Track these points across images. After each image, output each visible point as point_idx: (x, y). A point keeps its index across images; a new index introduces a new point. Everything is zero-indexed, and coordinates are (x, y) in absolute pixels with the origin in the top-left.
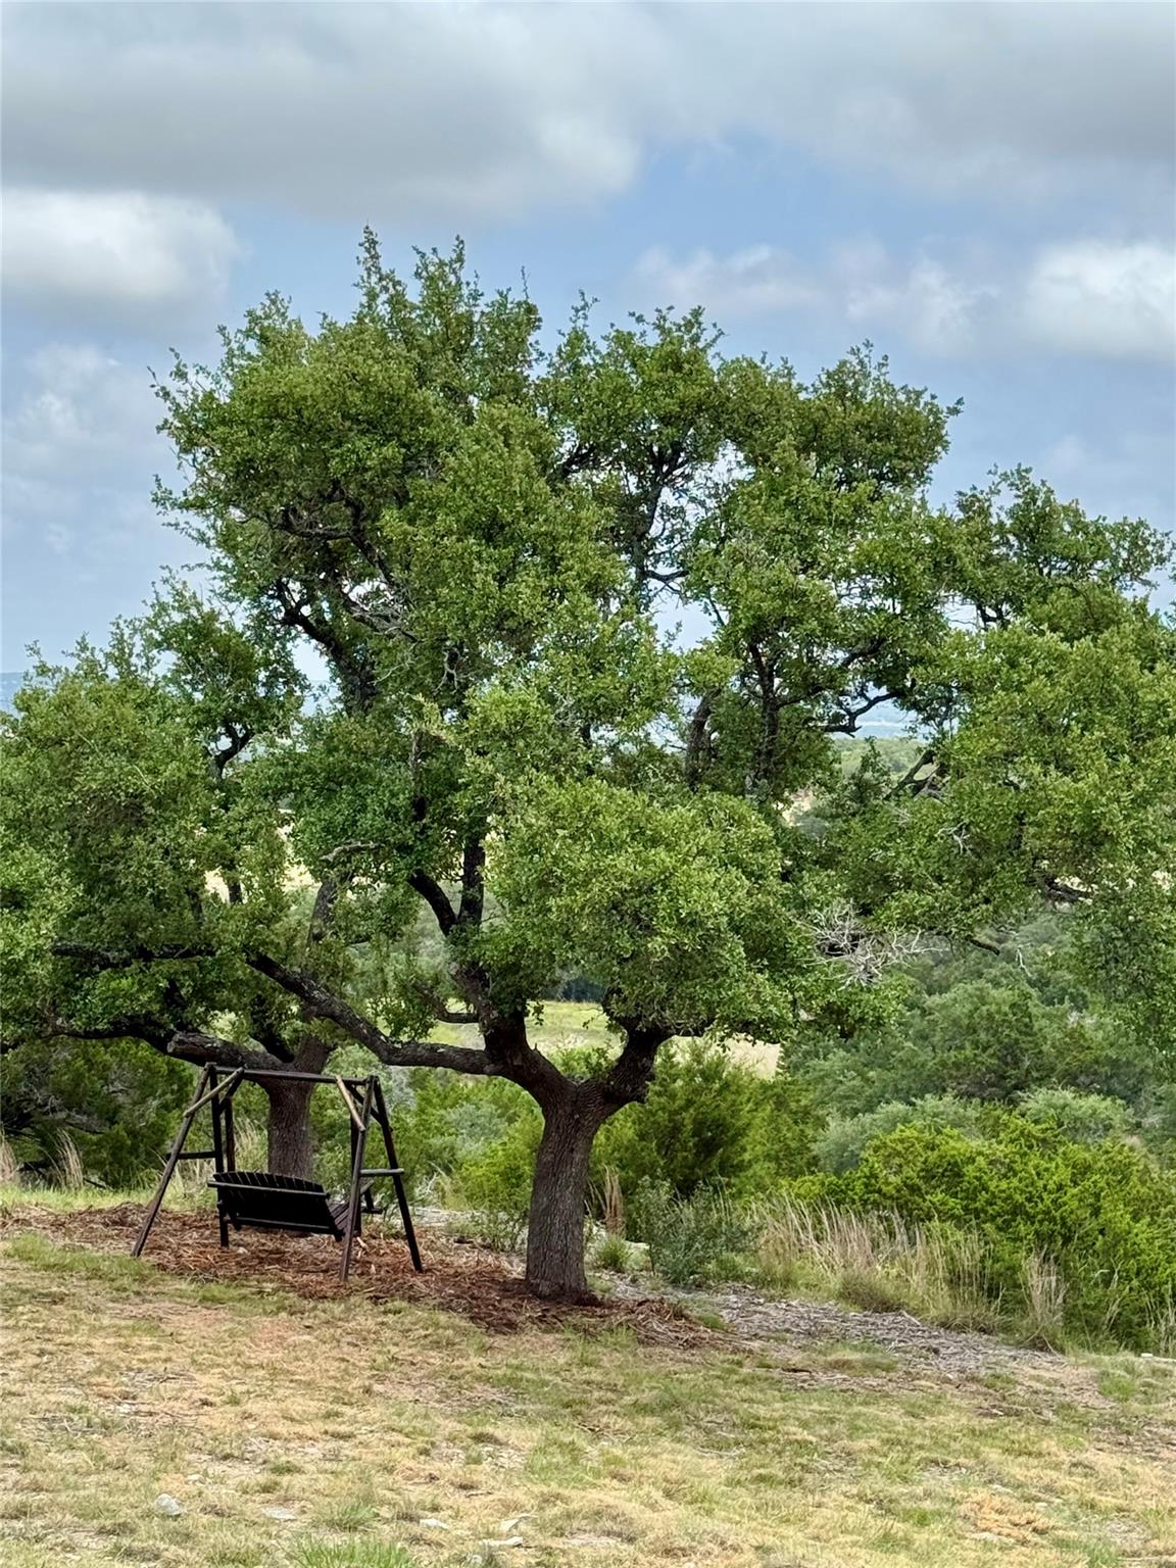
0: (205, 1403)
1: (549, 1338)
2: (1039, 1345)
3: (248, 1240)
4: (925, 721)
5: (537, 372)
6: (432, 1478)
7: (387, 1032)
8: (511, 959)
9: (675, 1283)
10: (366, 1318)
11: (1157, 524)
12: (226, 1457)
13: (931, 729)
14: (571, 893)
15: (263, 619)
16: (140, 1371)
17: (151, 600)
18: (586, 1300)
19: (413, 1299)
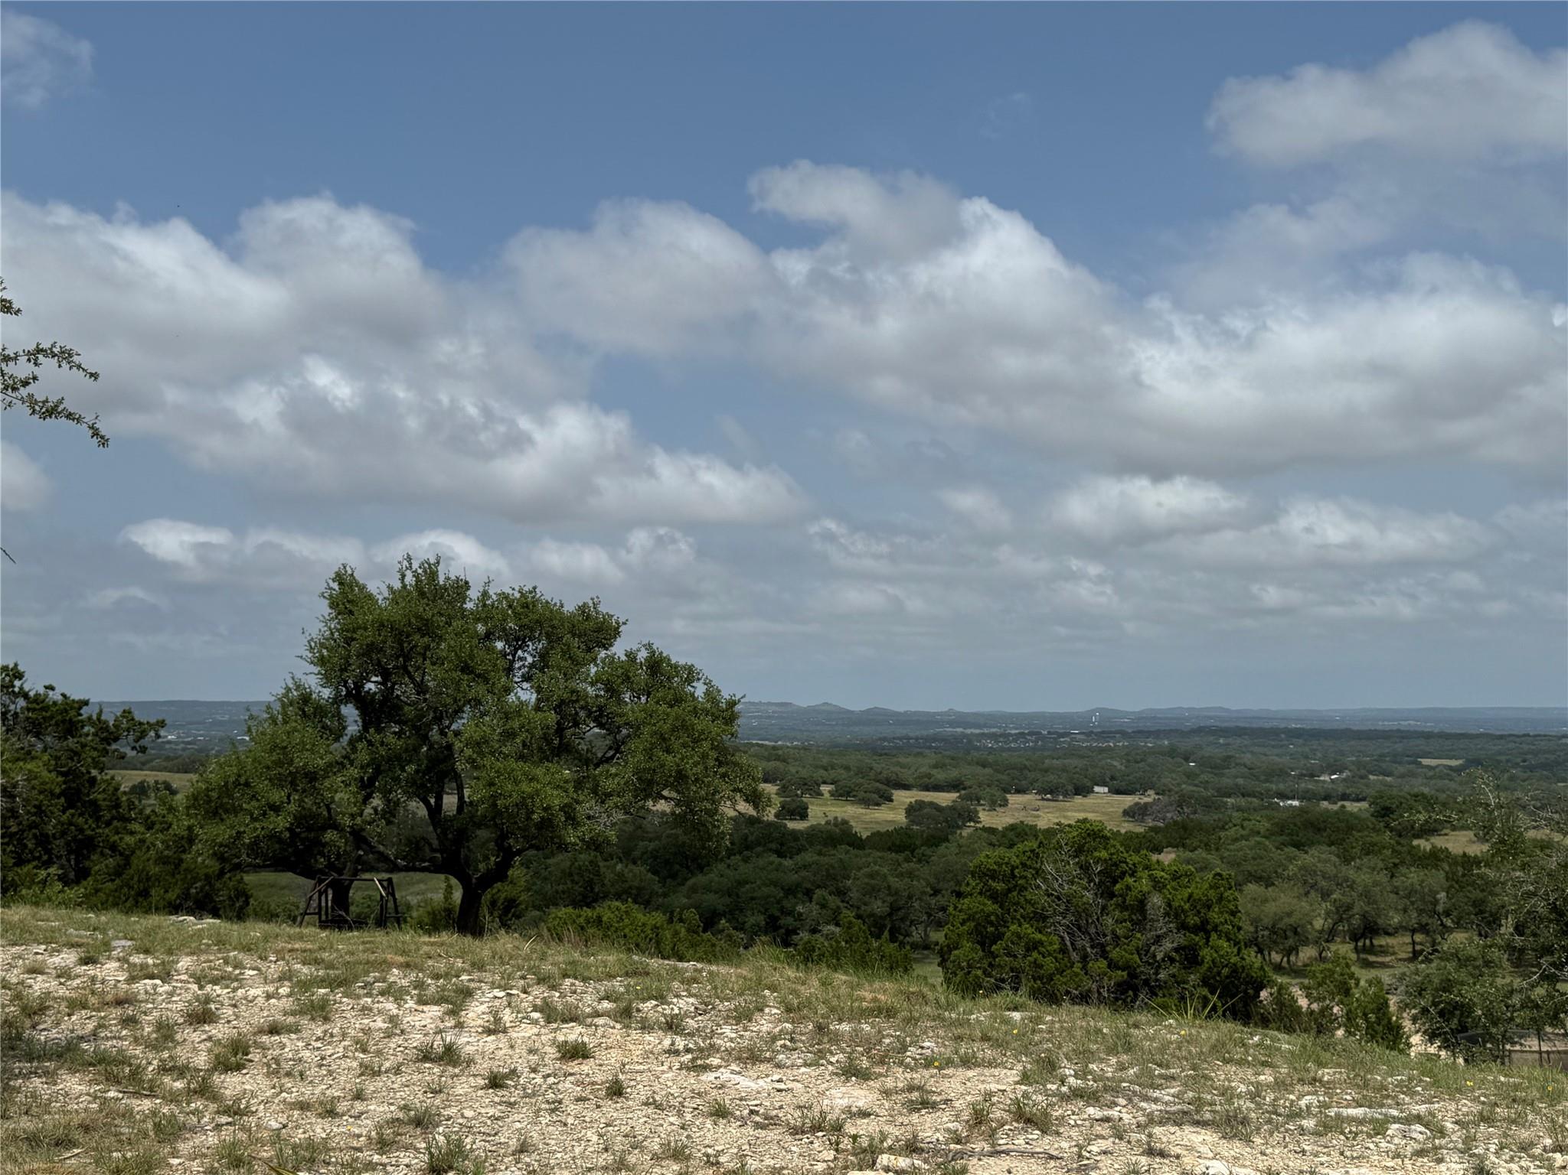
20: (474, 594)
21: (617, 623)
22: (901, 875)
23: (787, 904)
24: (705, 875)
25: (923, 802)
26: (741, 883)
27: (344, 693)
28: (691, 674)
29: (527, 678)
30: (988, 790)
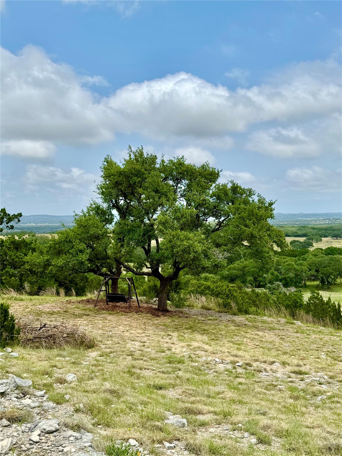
0: (123, 331)
1: (166, 318)
2: (235, 314)
3: (111, 304)
4: (216, 219)
5: (157, 166)
6: (167, 342)
7: (135, 270)
8: (160, 258)
9: (177, 307)
10: (136, 316)
11: (254, 189)
12: (133, 341)
13: (217, 220)
14: (177, 248)
15: (109, 206)
16: (109, 326)
17: (90, 203)
18: (168, 311)
19: (142, 312)
20: (158, 161)
21: (218, 171)
22: (297, 265)
23: (260, 274)
24: (233, 264)
25: (295, 240)
26: (245, 267)
27: (112, 205)
28: (250, 193)
29: (182, 196)
30: (316, 236)
